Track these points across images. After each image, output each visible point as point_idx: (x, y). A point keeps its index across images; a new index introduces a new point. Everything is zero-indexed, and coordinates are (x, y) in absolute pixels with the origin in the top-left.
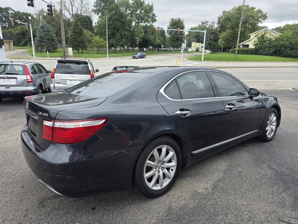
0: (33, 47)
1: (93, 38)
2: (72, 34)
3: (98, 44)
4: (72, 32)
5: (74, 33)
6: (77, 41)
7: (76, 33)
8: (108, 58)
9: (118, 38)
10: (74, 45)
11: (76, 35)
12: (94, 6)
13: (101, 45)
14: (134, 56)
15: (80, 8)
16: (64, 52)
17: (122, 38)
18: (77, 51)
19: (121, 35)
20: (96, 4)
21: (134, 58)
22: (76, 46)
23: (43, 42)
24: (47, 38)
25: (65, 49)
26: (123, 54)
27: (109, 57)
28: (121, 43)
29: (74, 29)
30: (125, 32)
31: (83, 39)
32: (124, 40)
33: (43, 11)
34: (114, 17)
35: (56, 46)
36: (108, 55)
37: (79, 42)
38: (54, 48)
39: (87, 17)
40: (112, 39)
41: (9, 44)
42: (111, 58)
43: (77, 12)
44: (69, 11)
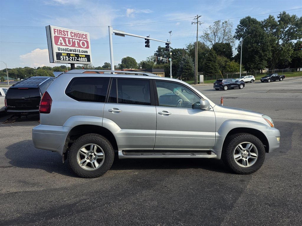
0: (171, 77)
1: (228, 63)
3: (232, 69)
6: (210, 68)
7: (210, 61)
10: (207, 73)
11: (209, 63)
13: (235, 70)
15: (222, 37)
16: (196, 79)
18: (210, 78)
22: (209, 73)
24: (186, 69)
25: (197, 77)
29: (209, 58)
30: (266, 53)
31: (216, 65)
33: (190, 46)
34: (253, 39)
35: (193, 74)
37: (212, 69)
38: (191, 76)
39: (226, 44)
40: (249, 63)
43: (219, 41)
44: (211, 42)
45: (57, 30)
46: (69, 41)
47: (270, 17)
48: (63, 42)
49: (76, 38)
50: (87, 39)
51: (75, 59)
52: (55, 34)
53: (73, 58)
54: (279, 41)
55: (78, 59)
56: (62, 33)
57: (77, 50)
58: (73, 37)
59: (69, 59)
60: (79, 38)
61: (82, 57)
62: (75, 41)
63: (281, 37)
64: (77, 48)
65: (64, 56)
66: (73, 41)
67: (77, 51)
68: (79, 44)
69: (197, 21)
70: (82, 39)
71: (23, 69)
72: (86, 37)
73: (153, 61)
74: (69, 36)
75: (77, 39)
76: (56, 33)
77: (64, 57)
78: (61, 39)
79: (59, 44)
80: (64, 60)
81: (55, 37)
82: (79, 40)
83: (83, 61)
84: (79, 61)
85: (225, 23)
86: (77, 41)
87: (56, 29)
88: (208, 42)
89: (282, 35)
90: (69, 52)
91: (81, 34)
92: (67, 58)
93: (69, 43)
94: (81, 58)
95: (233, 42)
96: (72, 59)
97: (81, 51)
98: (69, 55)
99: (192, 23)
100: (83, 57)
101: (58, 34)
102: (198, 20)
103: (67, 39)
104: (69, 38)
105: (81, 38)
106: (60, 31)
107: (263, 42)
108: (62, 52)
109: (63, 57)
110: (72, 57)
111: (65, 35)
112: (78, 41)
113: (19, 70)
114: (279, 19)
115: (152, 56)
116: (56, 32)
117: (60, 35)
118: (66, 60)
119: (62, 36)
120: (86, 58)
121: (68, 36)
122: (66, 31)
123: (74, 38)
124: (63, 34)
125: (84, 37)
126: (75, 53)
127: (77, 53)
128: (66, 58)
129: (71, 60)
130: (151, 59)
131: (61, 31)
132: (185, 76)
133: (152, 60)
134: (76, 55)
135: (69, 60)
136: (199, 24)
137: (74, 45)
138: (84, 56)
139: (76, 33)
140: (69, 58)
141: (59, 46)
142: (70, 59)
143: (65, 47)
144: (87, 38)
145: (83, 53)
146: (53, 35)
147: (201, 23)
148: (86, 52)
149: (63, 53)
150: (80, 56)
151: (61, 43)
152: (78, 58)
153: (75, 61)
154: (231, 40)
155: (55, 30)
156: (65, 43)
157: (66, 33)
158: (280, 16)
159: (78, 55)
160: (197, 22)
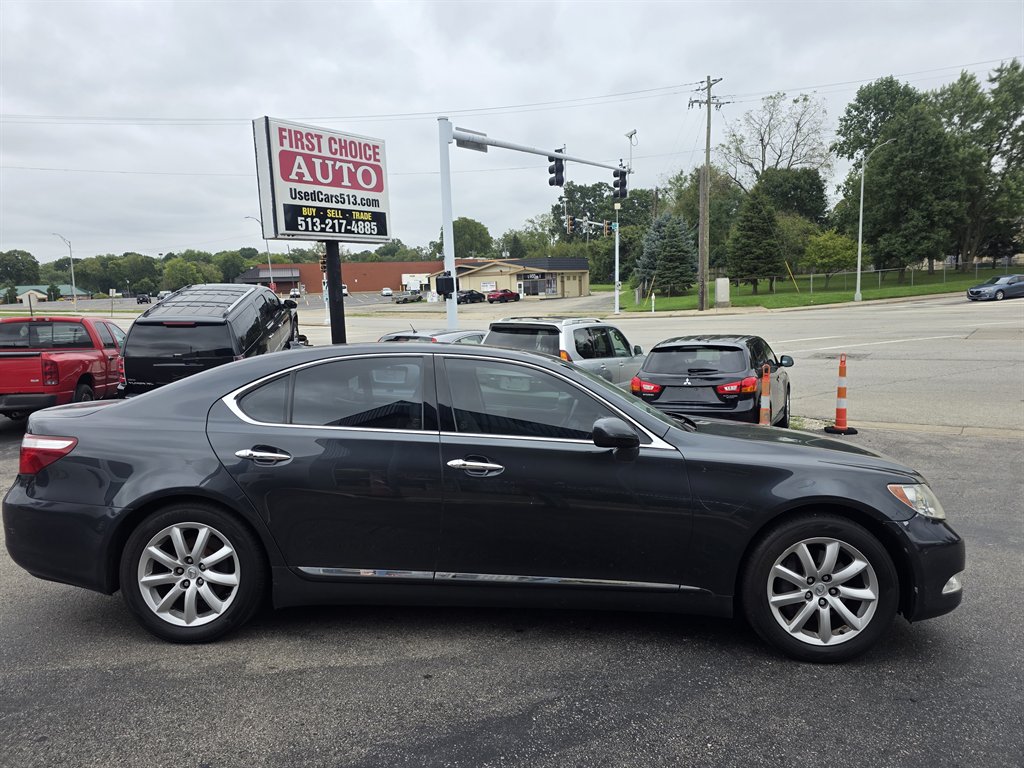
0: (617, 284)
1: (813, 238)
2: (738, 234)
3: (830, 256)
4: (738, 230)
5: (744, 233)
6: (752, 256)
7: (752, 229)
8: (858, 303)
9: (915, 227)
10: (742, 270)
11: (749, 238)
12: (839, 132)
13: (839, 261)
14: (975, 290)
15: (788, 148)
16: (702, 293)
17: (933, 224)
18: (750, 287)
19: (929, 216)
20: (844, 123)
21: (976, 297)
22: (748, 271)
23: (655, 269)
24: (665, 256)
25: (707, 283)
26: (937, 285)
27: (863, 300)
28: (926, 244)
29: (747, 219)
30: (947, 202)
31: (772, 245)
32: (942, 234)
33: (681, 179)
34: (904, 154)
35: (691, 276)
36: (858, 294)
37: (758, 258)
38: (684, 282)
39: (805, 172)
40: (886, 236)
41: (580, 281)
42: (868, 305)
43: (778, 163)
44: (751, 165)
45: (290, 131)
46: (324, 167)
47: (966, 80)
48: (305, 170)
49: (344, 158)
50: (379, 161)
51: (340, 225)
52: (282, 144)
53: (336, 221)
54: (994, 160)
55: (349, 227)
56: (304, 140)
57: (348, 196)
58: (335, 153)
59: (323, 226)
60: (355, 157)
61: (362, 220)
62: (341, 167)
63: (998, 148)
64: (346, 192)
65: (307, 217)
66: (337, 168)
67: (346, 198)
68: (352, 176)
69: (709, 94)
70: (364, 161)
71: (120, 258)
72: (376, 154)
73: (547, 232)
74: (326, 152)
75: (349, 162)
76: (286, 142)
77: (309, 220)
78: (299, 160)
79: (293, 176)
80: (307, 229)
81: (283, 154)
82: (354, 163)
83: (365, 233)
84: (353, 232)
85: (801, 100)
86: (348, 168)
87: (285, 130)
88: (740, 166)
89: (1004, 141)
90: (323, 204)
91: (360, 144)
92: (317, 224)
93: (325, 175)
94: (360, 223)
95: (828, 166)
96: (333, 227)
97: (359, 201)
98: (321, 213)
99: (692, 103)
100: (364, 221)
101: (291, 146)
102: (712, 95)
103: (318, 162)
104: (324, 158)
105: (361, 158)
106: (299, 136)
107: (936, 166)
108: (303, 202)
109: (305, 221)
110: (333, 219)
111: (313, 149)
112: (351, 166)
113: (105, 262)
114: (996, 85)
115: (542, 216)
116: (285, 138)
117: (297, 147)
118: (313, 230)
119: (302, 151)
120: (373, 223)
121: (320, 151)
122: (316, 136)
123: (338, 156)
124: (307, 146)
125: (370, 152)
126: (340, 206)
127: (346, 206)
128: (314, 224)
129: (327, 229)
130: (541, 225)
131: (301, 134)
132: (664, 283)
133: (543, 229)
134: (344, 212)
135: (323, 230)
136: (713, 106)
137: (337, 182)
138: (368, 217)
139: (345, 141)
140: (324, 223)
141: (294, 185)
142: (326, 225)
143: (310, 189)
144: (377, 157)
145: (366, 208)
146: (276, 149)
147: (721, 101)
148: (376, 203)
149: (307, 207)
150: (356, 215)
151: (300, 175)
152: (349, 223)
153: (340, 232)
154: (818, 159)
155: (284, 133)
156: (313, 173)
157: (315, 141)
158: (999, 77)
159: (350, 212)
160: (709, 99)
